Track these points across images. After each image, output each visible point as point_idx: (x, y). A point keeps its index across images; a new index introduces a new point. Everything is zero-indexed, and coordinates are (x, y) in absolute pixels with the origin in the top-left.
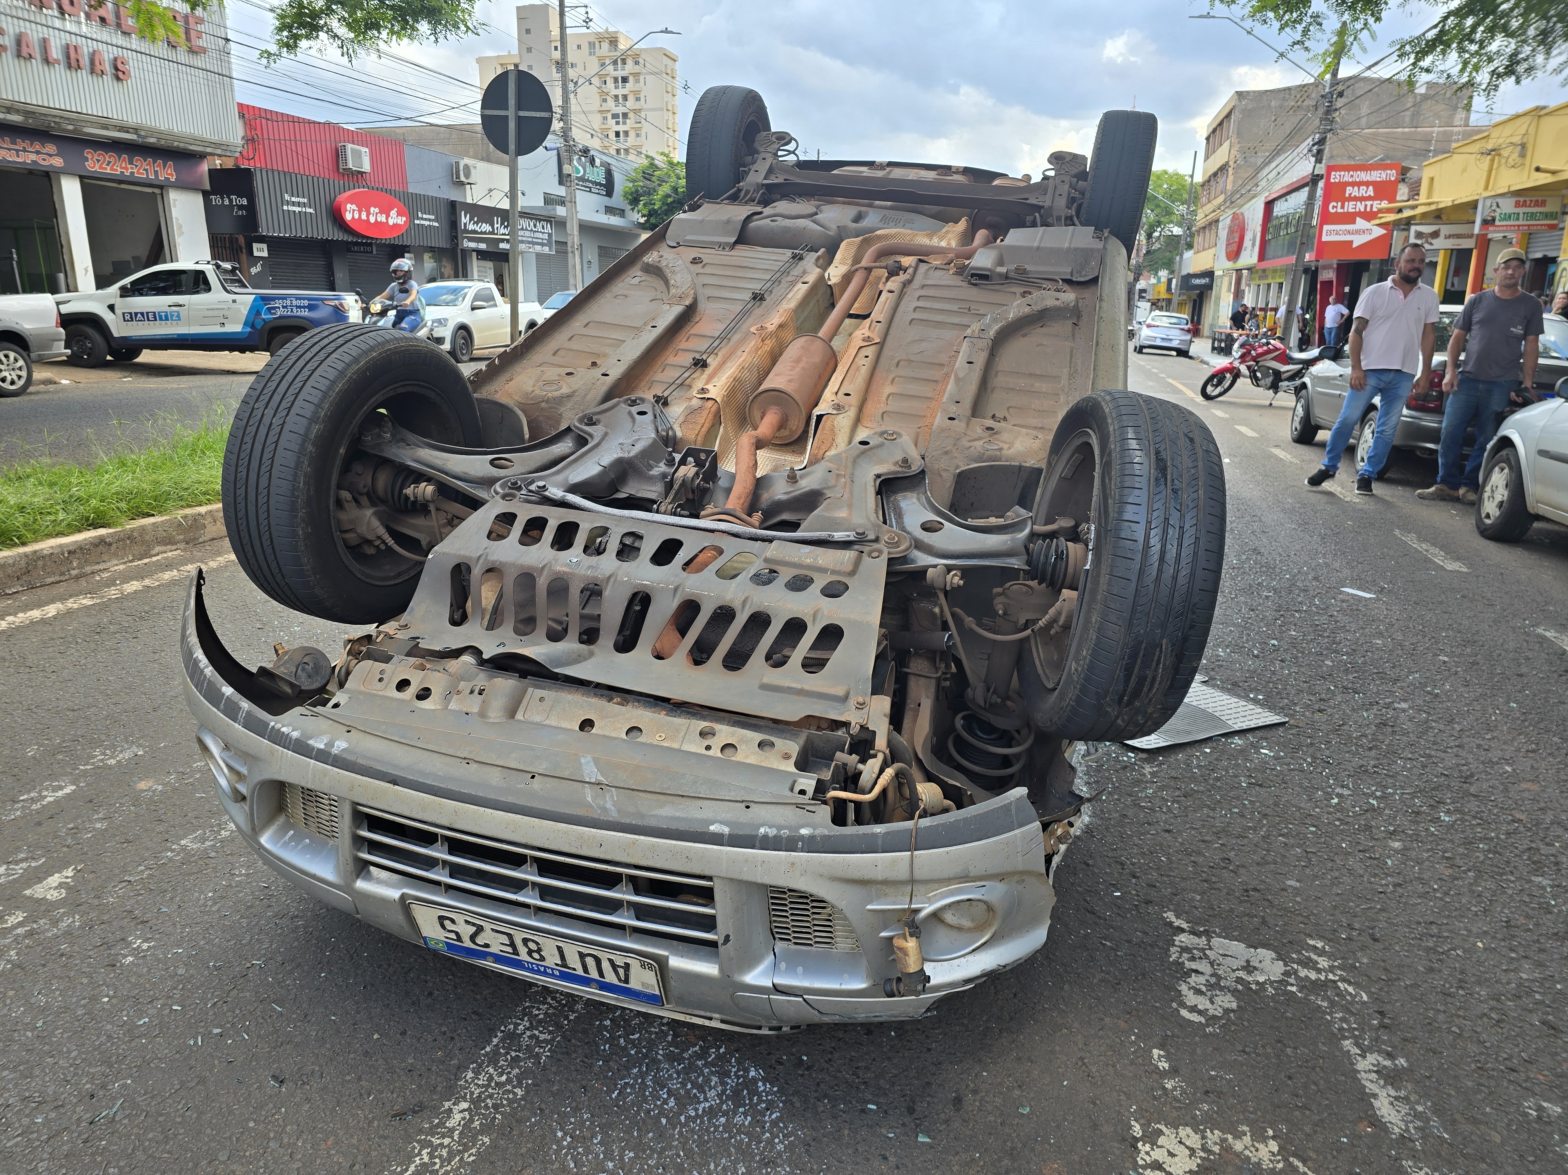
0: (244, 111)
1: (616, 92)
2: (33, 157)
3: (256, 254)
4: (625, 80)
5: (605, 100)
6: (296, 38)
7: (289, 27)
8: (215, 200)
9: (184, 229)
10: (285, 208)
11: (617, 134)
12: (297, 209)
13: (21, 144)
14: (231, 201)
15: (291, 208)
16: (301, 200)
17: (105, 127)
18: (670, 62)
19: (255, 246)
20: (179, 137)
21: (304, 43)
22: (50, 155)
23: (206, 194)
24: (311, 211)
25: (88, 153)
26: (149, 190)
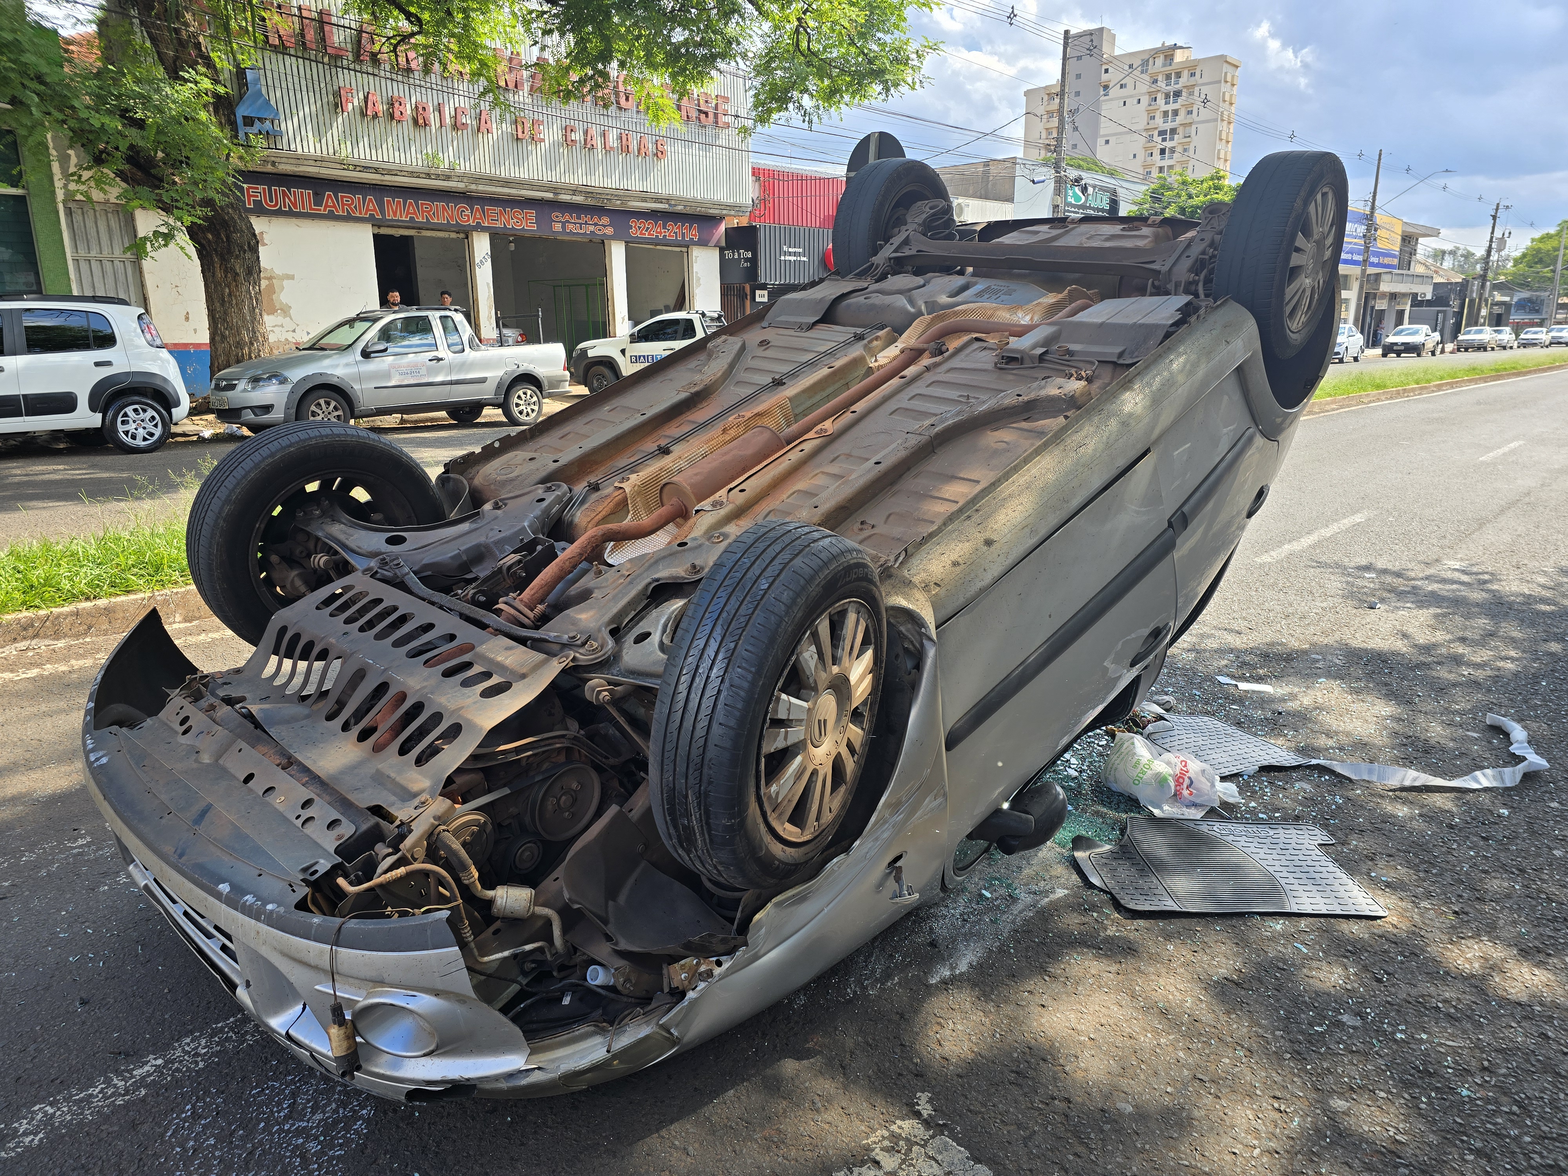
0: (756, 172)
1: (1165, 108)
2: (592, 228)
3: (758, 299)
4: (1177, 94)
5: (1153, 118)
6: (770, 111)
7: (763, 104)
8: (728, 254)
9: (701, 281)
10: (783, 258)
11: (1163, 152)
12: (792, 258)
13: (584, 218)
14: (739, 255)
15: (787, 258)
16: (797, 250)
17: (644, 200)
18: (1230, 69)
19: (758, 292)
20: (701, 203)
21: (775, 116)
22: (605, 226)
23: (722, 250)
24: (805, 259)
25: (633, 222)
26: (678, 249)
